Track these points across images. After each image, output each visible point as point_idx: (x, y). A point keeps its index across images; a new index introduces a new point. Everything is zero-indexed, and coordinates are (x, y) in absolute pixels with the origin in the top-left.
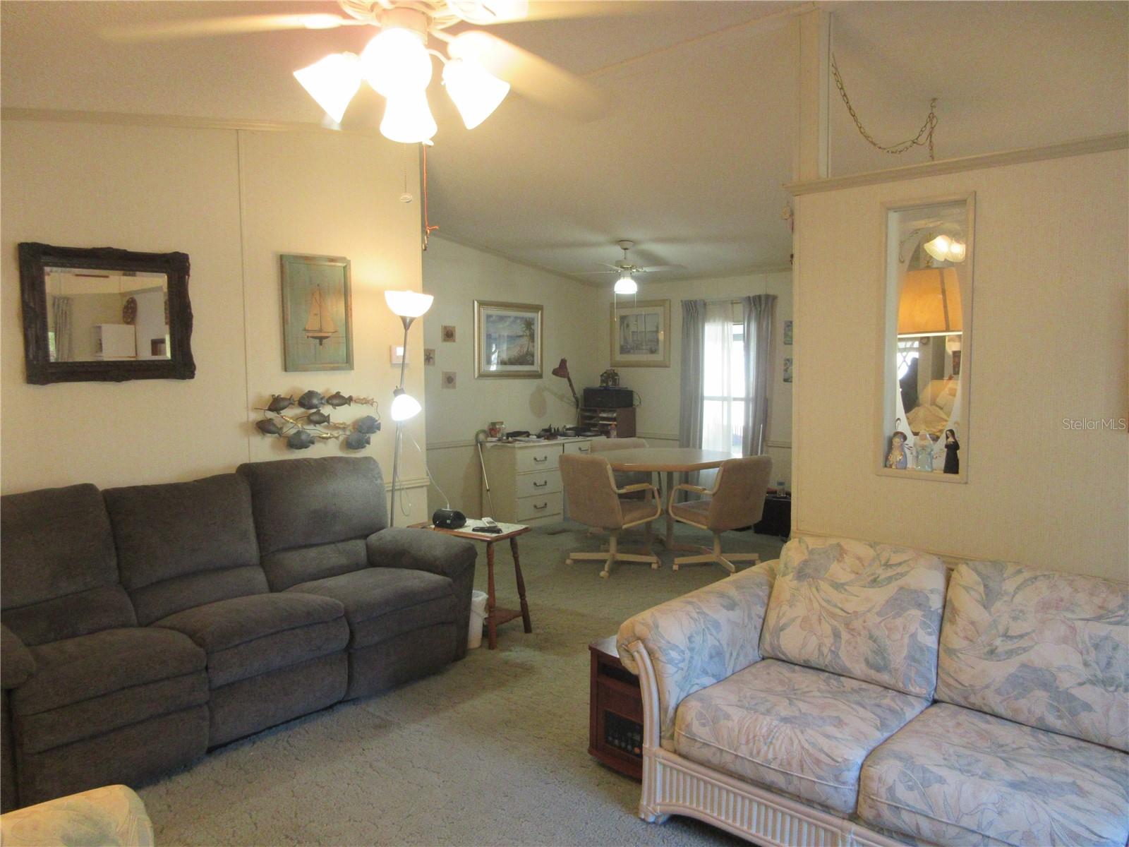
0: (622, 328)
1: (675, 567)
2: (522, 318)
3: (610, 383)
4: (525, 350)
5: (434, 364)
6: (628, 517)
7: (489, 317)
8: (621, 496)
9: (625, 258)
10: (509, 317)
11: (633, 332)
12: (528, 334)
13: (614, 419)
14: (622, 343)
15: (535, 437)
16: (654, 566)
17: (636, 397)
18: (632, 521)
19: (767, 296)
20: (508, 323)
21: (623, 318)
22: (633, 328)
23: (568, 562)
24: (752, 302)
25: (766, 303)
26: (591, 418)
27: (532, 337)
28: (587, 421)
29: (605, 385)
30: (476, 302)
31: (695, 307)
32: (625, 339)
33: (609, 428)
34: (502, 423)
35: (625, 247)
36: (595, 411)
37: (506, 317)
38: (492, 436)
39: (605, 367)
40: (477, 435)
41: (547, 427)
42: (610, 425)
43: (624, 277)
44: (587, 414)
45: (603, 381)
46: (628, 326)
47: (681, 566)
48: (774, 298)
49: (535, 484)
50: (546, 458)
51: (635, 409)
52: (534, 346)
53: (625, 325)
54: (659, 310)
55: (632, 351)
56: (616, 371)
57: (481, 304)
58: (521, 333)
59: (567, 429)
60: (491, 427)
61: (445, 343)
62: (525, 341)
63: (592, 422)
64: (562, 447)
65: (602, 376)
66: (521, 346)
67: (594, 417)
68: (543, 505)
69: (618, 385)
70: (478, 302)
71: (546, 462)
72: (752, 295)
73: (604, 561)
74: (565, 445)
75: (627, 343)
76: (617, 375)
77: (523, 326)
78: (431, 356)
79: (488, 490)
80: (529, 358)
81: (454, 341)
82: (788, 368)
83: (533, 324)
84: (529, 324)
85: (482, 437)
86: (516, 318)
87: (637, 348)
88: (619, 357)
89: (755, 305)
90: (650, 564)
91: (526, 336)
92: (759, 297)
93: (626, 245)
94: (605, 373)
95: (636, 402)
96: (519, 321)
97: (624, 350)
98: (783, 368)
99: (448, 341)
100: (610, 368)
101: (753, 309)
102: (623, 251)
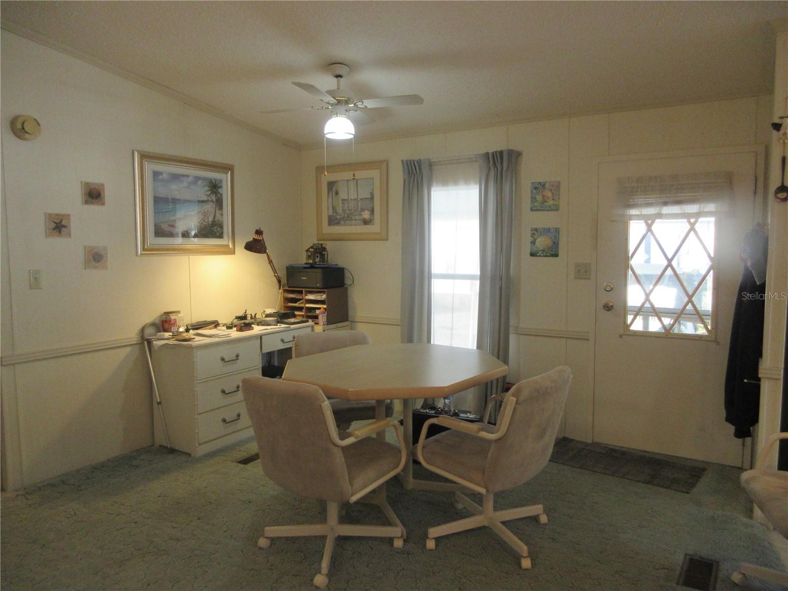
0: (330, 197)
1: (431, 544)
2: (204, 179)
3: (317, 260)
4: (211, 219)
5: (69, 235)
6: (359, 481)
7: (156, 174)
8: (345, 449)
9: (338, 88)
10: (187, 176)
11: (343, 200)
12: (214, 200)
13: (322, 302)
14: (331, 213)
15: (225, 328)
16: (398, 543)
17: (347, 274)
18: (365, 487)
19: (511, 152)
20: (185, 184)
21: (331, 185)
22: (343, 195)
23: (263, 542)
24: (491, 159)
25: (509, 161)
26: (295, 300)
27: (219, 203)
28: (290, 304)
29: (311, 261)
30: (136, 154)
31: (420, 168)
32: (334, 208)
33: (318, 312)
34: (179, 312)
35: (338, 72)
36: (301, 292)
37: (183, 176)
38: (165, 331)
39: (312, 240)
40: (143, 330)
41: (241, 314)
42: (319, 309)
43: (337, 114)
44: (291, 296)
45: (309, 257)
46: (337, 193)
47: (438, 540)
48: (519, 154)
49: (223, 392)
50: (237, 356)
51: (347, 289)
52: (222, 215)
53: (334, 193)
54: (375, 174)
55: (342, 222)
56: (324, 246)
57: (144, 156)
58: (206, 198)
59: (267, 316)
60: (164, 318)
61: (86, 206)
62: (210, 207)
63: (297, 305)
64: (259, 340)
65: (307, 251)
66: (205, 214)
67: (300, 300)
68: (234, 416)
69: (327, 261)
70: (138, 153)
71: (238, 361)
72: (491, 150)
73: (323, 538)
74: (263, 337)
75: (336, 213)
76: (324, 249)
77: (207, 188)
78: (64, 223)
79: (159, 403)
80: (215, 229)
81: (103, 204)
82: (535, 240)
83: (221, 187)
84: (214, 187)
85: (149, 331)
86: (197, 178)
87: (347, 218)
88: (328, 230)
89: (494, 163)
90: (390, 540)
91: (212, 201)
92: (501, 153)
93: (340, 70)
94: (312, 247)
95: (348, 282)
96: (200, 182)
97: (332, 221)
98: (531, 239)
99: (92, 203)
100: (317, 242)
101: (492, 168)
102: (335, 79)
